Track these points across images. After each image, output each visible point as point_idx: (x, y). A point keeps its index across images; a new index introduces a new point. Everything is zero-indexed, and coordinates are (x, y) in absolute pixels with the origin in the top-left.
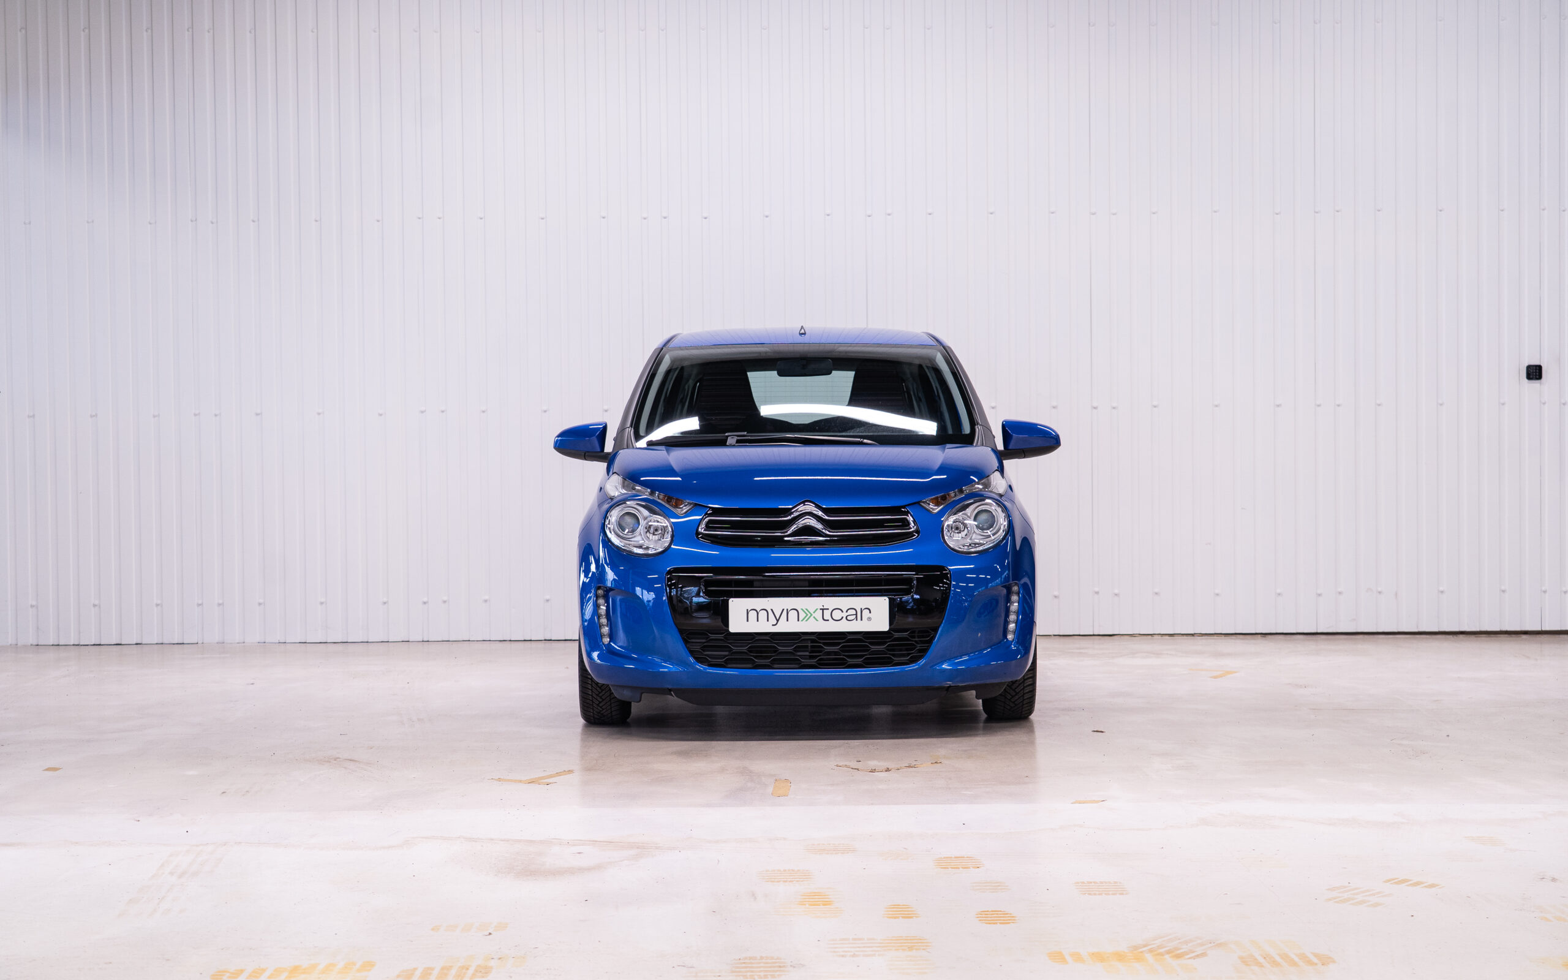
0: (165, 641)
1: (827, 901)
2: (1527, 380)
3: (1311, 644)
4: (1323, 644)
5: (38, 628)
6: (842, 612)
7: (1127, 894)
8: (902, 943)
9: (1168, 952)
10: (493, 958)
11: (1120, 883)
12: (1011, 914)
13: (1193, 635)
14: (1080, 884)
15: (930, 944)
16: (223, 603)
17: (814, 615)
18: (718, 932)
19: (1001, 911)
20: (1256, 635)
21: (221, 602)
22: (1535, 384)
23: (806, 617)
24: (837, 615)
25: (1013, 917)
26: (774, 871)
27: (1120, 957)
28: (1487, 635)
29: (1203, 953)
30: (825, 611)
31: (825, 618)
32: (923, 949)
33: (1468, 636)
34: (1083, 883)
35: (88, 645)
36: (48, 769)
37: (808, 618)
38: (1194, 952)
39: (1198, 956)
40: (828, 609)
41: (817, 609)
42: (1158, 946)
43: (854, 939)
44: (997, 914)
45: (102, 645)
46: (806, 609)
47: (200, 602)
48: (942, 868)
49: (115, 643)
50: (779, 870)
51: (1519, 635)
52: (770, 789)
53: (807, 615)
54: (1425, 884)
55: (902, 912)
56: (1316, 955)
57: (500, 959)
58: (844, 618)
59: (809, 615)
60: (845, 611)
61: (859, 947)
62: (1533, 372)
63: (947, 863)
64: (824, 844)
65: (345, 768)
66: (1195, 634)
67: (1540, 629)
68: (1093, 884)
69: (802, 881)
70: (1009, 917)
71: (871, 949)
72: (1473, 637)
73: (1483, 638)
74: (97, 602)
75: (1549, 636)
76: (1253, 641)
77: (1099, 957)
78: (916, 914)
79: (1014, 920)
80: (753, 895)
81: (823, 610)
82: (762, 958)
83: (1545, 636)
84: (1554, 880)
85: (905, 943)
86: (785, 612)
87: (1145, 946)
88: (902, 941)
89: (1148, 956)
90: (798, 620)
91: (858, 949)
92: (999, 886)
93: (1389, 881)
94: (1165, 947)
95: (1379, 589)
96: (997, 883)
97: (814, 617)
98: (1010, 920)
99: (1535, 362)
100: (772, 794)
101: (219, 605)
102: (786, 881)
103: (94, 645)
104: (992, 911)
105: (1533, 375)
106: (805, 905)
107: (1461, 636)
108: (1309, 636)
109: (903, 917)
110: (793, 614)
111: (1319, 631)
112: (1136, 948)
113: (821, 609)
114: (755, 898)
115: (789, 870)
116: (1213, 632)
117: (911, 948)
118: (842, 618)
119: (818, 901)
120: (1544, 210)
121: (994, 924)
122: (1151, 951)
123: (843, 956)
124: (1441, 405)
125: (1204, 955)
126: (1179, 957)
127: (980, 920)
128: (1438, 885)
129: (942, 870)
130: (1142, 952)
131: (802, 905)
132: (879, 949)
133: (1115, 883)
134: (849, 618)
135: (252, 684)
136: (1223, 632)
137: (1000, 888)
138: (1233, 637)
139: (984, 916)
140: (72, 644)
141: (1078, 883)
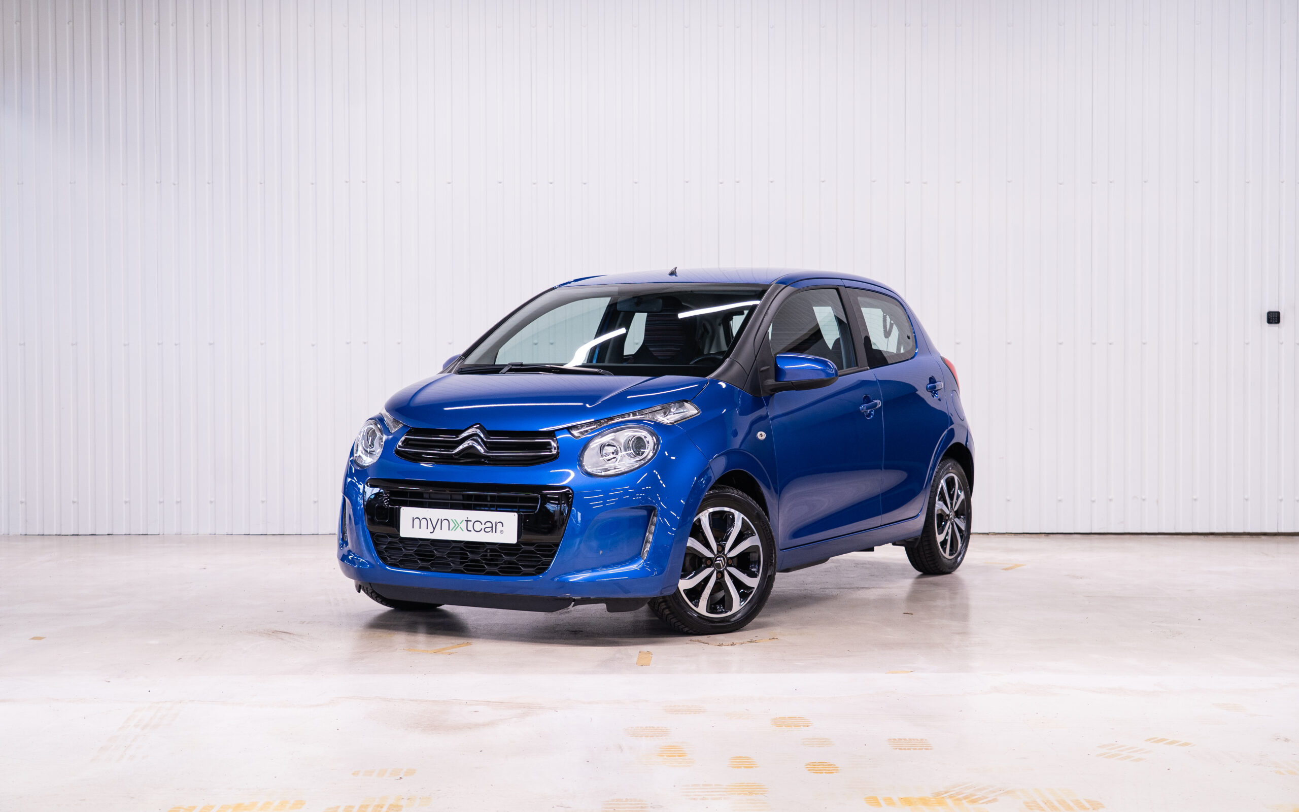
0: (132, 533)
1: (682, 753)
2: (1267, 324)
3: (1086, 542)
4: (1097, 542)
5: (26, 521)
6: (482, 524)
7: (931, 749)
8: (743, 788)
9: (966, 798)
10: (403, 799)
11: (926, 740)
12: (834, 765)
13: (987, 534)
14: (893, 741)
15: (767, 790)
16: (181, 501)
17: (460, 525)
18: (591, 778)
19: (826, 763)
20: (1041, 535)
21: (179, 500)
22: (1274, 327)
23: (454, 527)
24: (478, 526)
25: (836, 767)
26: (638, 727)
27: (925, 801)
28: (1233, 536)
29: (994, 799)
30: (468, 522)
31: (468, 529)
32: (761, 794)
33: (1217, 536)
34: (895, 740)
35: (68, 535)
36: (34, 638)
37: (457, 528)
38: (987, 798)
39: (990, 801)
40: (471, 521)
41: (463, 521)
42: (957, 793)
43: (704, 785)
44: (823, 765)
45: (80, 535)
46: (455, 520)
47: (161, 500)
48: (777, 726)
49: (91, 534)
50: (642, 727)
51: (1259, 536)
52: (635, 659)
53: (456, 525)
54: (1177, 744)
55: (744, 763)
56: (1088, 801)
57: (409, 799)
58: (483, 530)
59: (457, 525)
60: (483, 523)
61: (708, 792)
62: (1273, 317)
63: (781, 723)
64: (679, 706)
65: (282, 639)
66: (989, 533)
67: (1277, 532)
68: (903, 741)
69: (661, 736)
70: (832, 767)
71: (719, 793)
72: (1220, 538)
73: (1230, 538)
74: (76, 500)
75: (1284, 537)
76: (1038, 539)
77: (907, 801)
78: (755, 764)
79: (837, 770)
80: (620, 747)
81: (467, 521)
82: (627, 800)
83: (1281, 537)
84: (1286, 740)
85: (747, 788)
86: (440, 521)
87: (946, 792)
88: (743, 787)
89: (949, 801)
90: (449, 530)
91: (707, 793)
92: (825, 742)
93: (1149, 740)
94: (963, 794)
95: (1143, 497)
96: (823, 739)
97: (460, 527)
98: (834, 770)
99: (1274, 309)
100: (636, 663)
101: (177, 502)
102: (647, 736)
103: (73, 535)
104: (819, 763)
105: (1273, 320)
106: (663, 756)
107: (1211, 537)
108: (1084, 535)
109: (745, 767)
110: (445, 523)
111: (1093, 532)
112: (938, 794)
113: (465, 521)
114: (622, 750)
115: (650, 727)
116: (1005, 532)
117: (751, 793)
118: (482, 529)
119: (674, 753)
120: (1282, 182)
121: (820, 773)
122: (951, 797)
123: (694, 799)
124: (1196, 344)
125: (995, 800)
126: (974, 802)
127: (809, 770)
128: (1190, 744)
129: (778, 728)
130: (943, 798)
131: (661, 756)
132: (725, 793)
133: (922, 740)
134: (486, 530)
135: (205, 569)
136: (1013, 532)
137: (825, 743)
138: (1022, 536)
139: (812, 766)
140: (54, 534)
141: (891, 740)
